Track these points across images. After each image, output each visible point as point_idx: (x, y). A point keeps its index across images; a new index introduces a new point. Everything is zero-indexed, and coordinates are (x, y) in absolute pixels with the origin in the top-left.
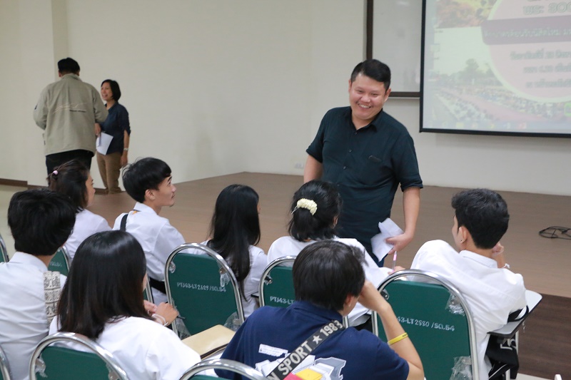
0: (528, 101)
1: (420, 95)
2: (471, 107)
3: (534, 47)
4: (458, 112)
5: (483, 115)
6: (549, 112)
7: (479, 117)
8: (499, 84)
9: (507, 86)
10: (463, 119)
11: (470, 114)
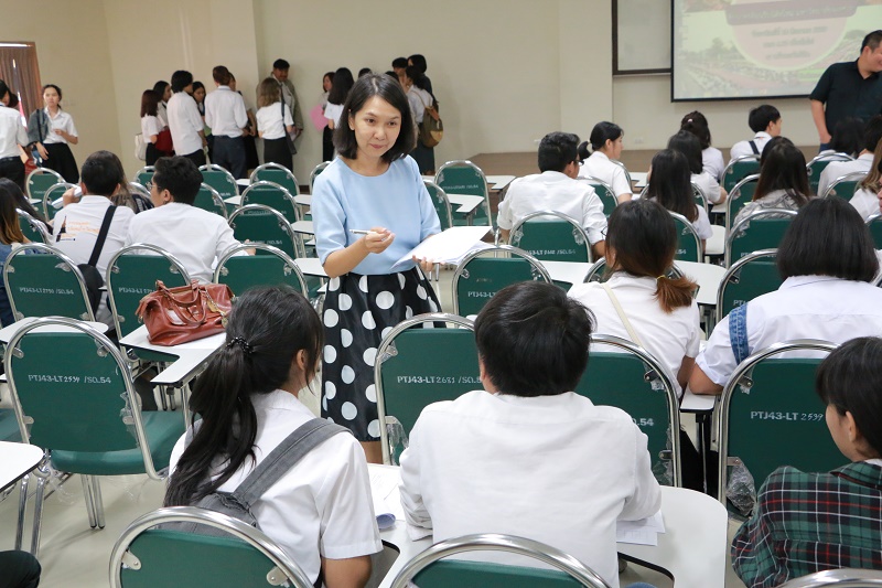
0: (768, 71)
1: (671, 70)
2: (717, 78)
3: (771, 26)
4: (705, 84)
5: (728, 85)
6: (785, 79)
7: (725, 86)
8: (742, 57)
9: (749, 58)
10: (710, 89)
11: (717, 85)
